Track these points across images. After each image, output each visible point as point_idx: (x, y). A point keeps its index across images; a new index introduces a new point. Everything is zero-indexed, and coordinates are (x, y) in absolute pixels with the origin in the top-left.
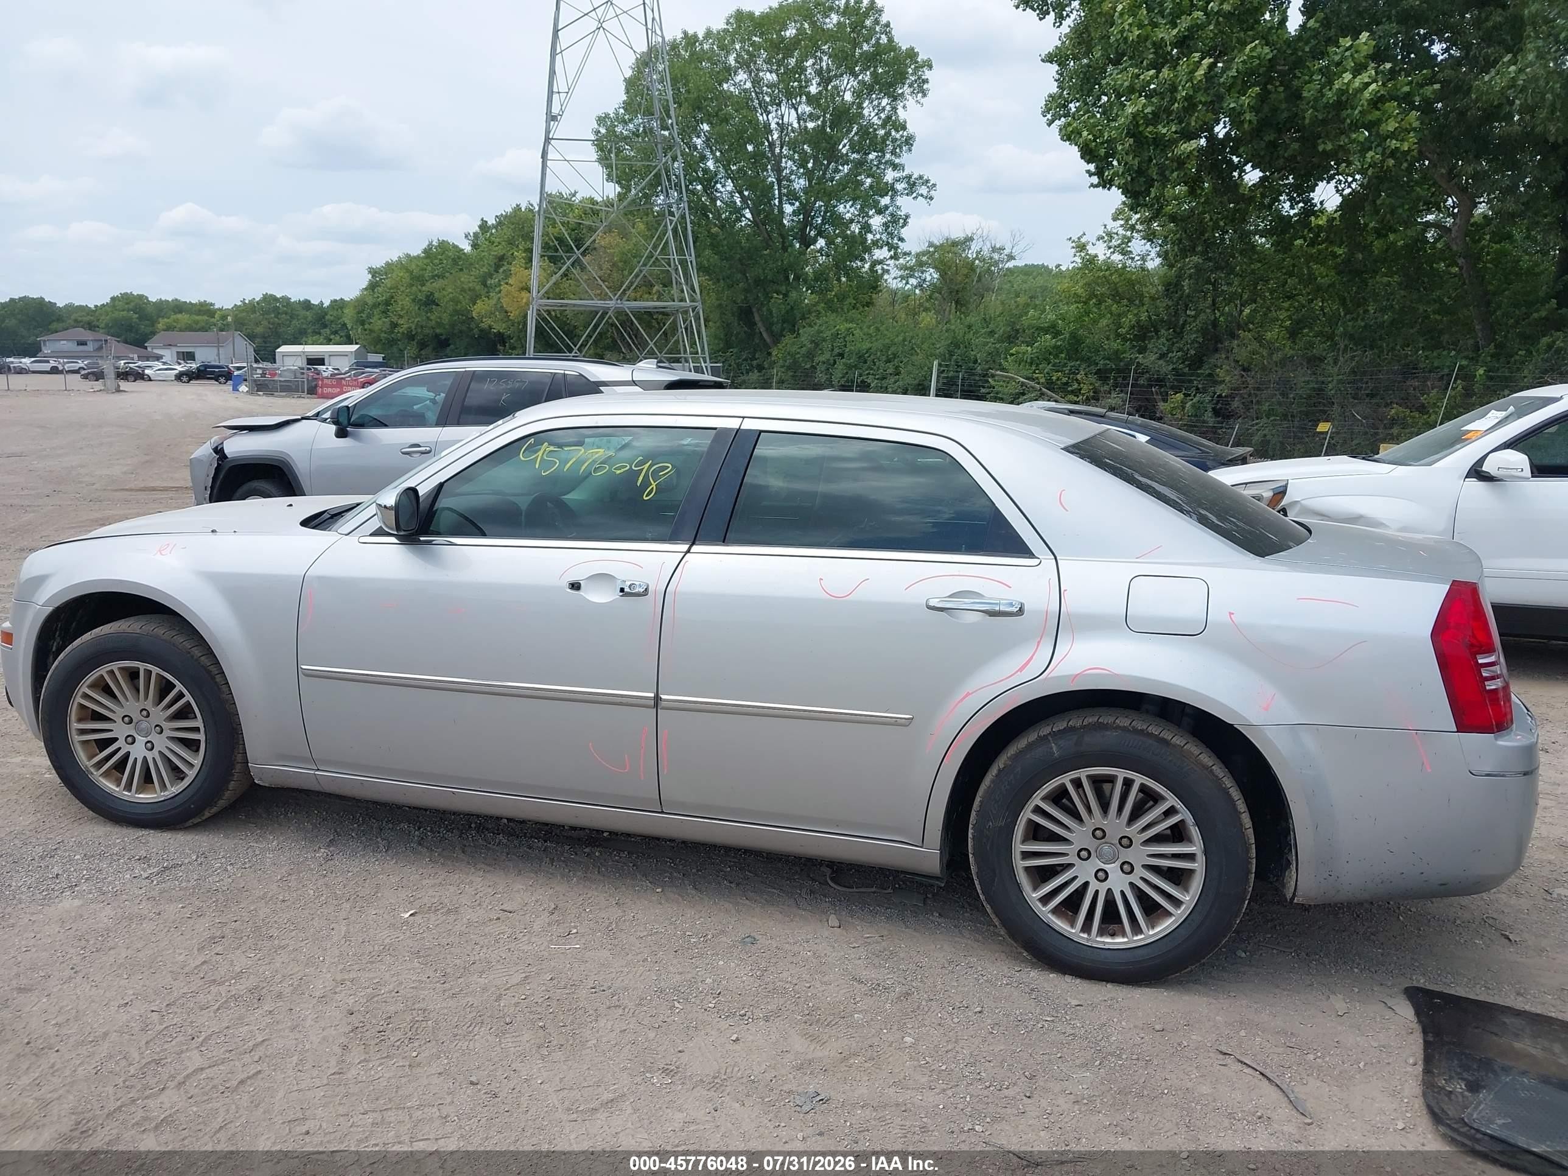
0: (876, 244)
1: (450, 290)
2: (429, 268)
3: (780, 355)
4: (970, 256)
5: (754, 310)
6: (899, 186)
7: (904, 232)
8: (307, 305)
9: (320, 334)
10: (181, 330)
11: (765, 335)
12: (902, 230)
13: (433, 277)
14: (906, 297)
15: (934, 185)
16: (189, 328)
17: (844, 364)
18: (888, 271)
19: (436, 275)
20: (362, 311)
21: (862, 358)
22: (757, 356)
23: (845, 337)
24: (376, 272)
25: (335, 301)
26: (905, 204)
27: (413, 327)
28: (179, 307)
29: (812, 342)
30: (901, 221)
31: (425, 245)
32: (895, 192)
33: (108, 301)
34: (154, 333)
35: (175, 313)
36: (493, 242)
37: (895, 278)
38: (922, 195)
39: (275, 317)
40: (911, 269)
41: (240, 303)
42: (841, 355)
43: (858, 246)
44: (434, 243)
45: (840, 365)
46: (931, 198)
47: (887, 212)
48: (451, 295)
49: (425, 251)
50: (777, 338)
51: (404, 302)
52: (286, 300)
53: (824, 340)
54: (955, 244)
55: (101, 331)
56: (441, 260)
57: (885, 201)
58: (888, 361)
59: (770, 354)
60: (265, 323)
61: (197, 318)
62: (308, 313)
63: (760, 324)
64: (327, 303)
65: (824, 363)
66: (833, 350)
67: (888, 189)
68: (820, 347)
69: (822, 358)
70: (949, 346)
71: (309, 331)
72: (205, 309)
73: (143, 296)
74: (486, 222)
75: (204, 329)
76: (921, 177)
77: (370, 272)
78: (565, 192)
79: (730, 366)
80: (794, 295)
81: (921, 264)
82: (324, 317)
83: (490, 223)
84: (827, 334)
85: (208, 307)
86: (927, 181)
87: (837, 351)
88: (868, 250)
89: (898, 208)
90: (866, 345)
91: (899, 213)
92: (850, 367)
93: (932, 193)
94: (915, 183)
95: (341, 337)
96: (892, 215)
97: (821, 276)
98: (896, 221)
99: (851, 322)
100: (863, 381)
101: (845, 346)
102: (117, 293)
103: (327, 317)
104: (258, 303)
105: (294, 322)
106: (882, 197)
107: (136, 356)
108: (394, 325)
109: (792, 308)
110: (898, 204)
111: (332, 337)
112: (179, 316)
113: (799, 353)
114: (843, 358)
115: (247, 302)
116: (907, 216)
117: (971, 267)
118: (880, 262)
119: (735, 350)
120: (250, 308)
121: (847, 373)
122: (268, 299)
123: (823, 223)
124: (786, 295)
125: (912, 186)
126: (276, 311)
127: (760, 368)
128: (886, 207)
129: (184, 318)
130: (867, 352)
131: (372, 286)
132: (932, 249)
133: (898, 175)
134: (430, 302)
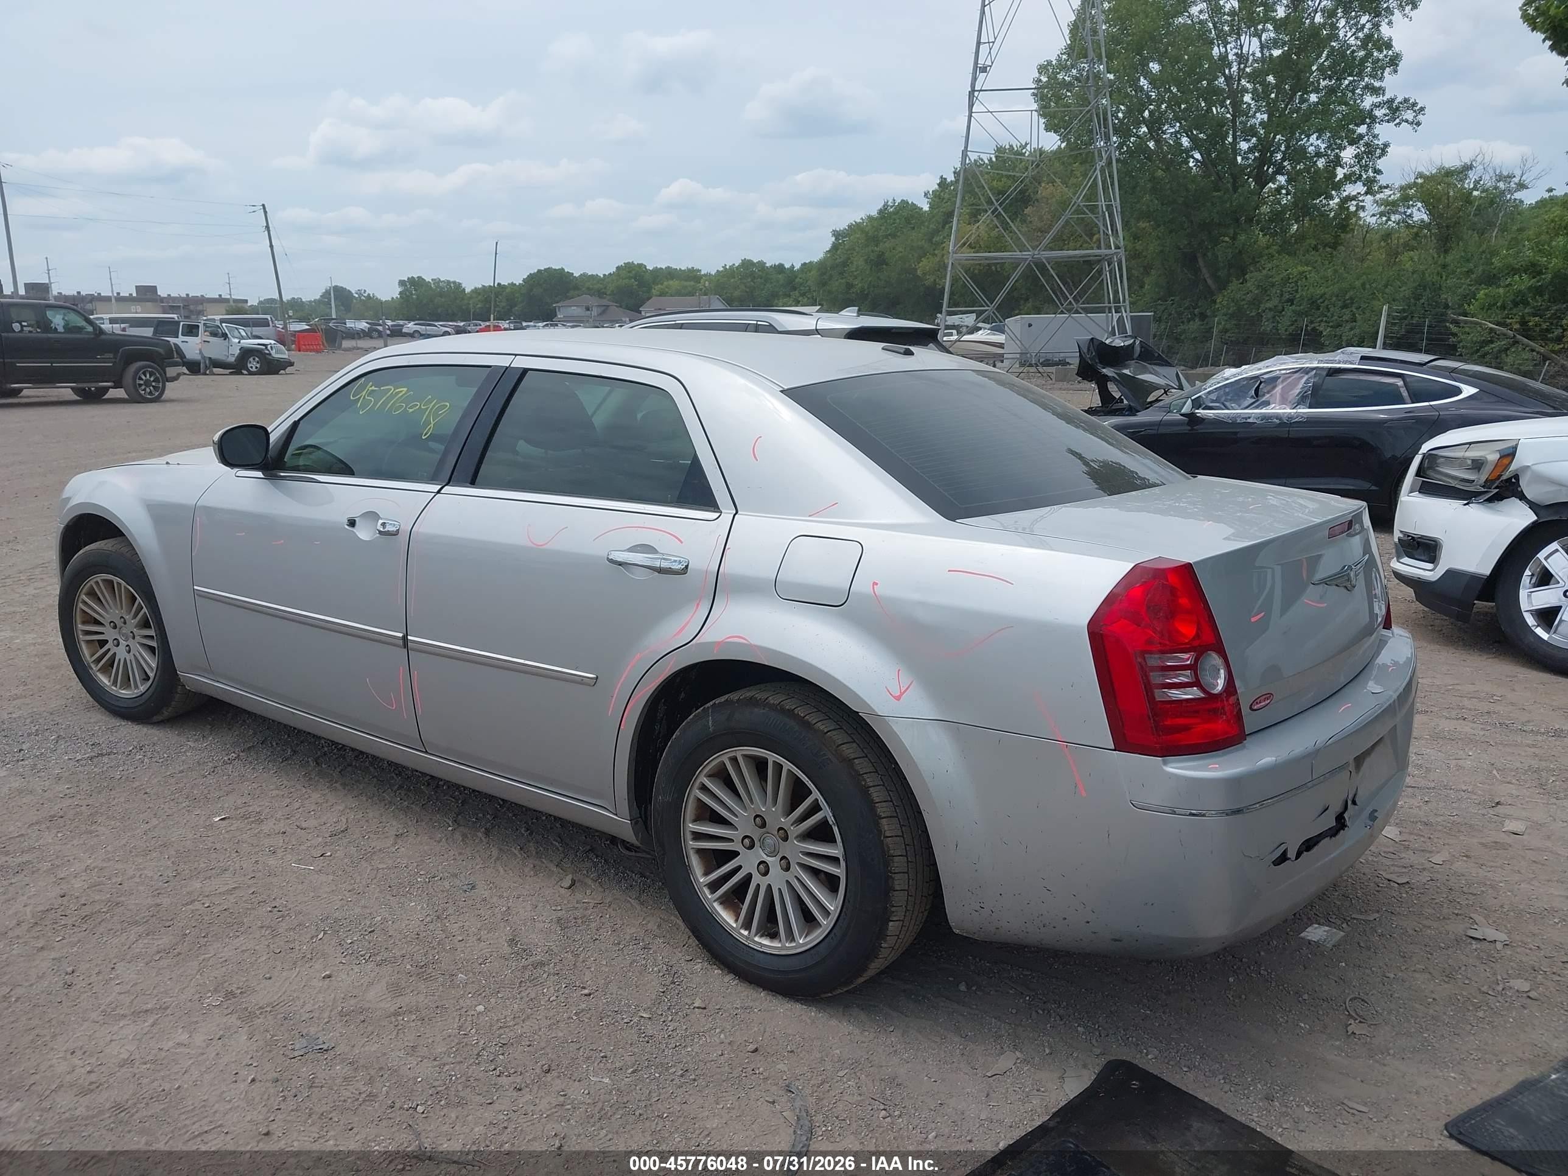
0: (1349, 178)
1: (900, 249)
2: (883, 228)
3: (1225, 303)
4: (1466, 186)
5: (1199, 255)
6: (1378, 113)
7: (1381, 164)
8: (780, 268)
9: (789, 296)
10: (671, 296)
11: (1210, 282)
12: (1378, 161)
13: (886, 236)
14: (1387, 235)
15: (1422, 109)
16: (679, 293)
17: (1293, 311)
18: (1363, 208)
19: (889, 235)
20: (825, 274)
21: (1314, 304)
22: (1200, 304)
23: (1296, 282)
24: (839, 235)
25: (805, 264)
26: (1384, 131)
27: (866, 288)
28: (670, 274)
29: (1258, 287)
30: (1379, 151)
31: (880, 206)
32: (1373, 119)
33: (614, 270)
34: (649, 299)
35: (668, 279)
36: (943, 199)
37: (1374, 215)
38: (1407, 121)
39: (752, 281)
40: (1394, 204)
41: (722, 269)
42: (1291, 301)
43: (1326, 182)
44: (889, 203)
45: (1289, 311)
46: (1418, 124)
47: (1362, 142)
48: (900, 254)
49: (880, 212)
50: (1223, 285)
51: (859, 262)
52: (761, 264)
53: (1273, 285)
54: (1449, 173)
55: (608, 297)
56: (895, 220)
57: (1362, 129)
58: (1345, 306)
59: (1215, 302)
60: (742, 287)
61: (686, 283)
62: (780, 276)
63: (1204, 270)
64: (797, 267)
65: (1270, 309)
66: (1282, 295)
67: (1367, 118)
68: (1269, 292)
69: (1269, 305)
70: (1416, 288)
71: (781, 293)
72: (693, 275)
73: (642, 264)
74: (945, 179)
75: (691, 294)
76: (1406, 100)
77: (834, 235)
78: (1016, 145)
79: (1170, 314)
80: (1242, 238)
81: (1405, 199)
82: (794, 281)
83: (949, 180)
84: (1277, 279)
85: (695, 273)
86: (1414, 104)
87: (1287, 296)
88: (1338, 186)
89: (1375, 136)
90: (1319, 291)
91: (1376, 142)
92: (1299, 314)
93: (1420, 117)
94: (1398, 108)
95: (808, 298)
96: (1367, 145)
97: (1277, 217)
98: (1373, 151)
99: (1307, 265)
100: (1314, 329)
101: (1297, 291)
102: (621, 263)
103: (797, 280)
104: (737, 268)
105: (768, 285)
106: (1358, 125)
107: (628, 319)
108: (849, 286)
109: (1240, 252)
110: (1376, 132)
111: (800, 299)
112: (671, 282)
113: (1244, 300)
114: (1292, 304)
115: (728, 267)
116: (1386, 145)
117: (1467, 197)
118: (1354, 198)
119: (1177, 298)
120: (728, 273)
121: (1296, 321)
122: (747, 264)
123: (1283, 159)
124: (1234, 238)
125: (1394, 110)
126: (752, 275)
127: (1203, 316)
128: (1361, 137)
129: (674, 284)
130: (1321, 297)
131: (835, 247)
132: (1420, 181)
133: (1379, 100)
134: (879, 262)
